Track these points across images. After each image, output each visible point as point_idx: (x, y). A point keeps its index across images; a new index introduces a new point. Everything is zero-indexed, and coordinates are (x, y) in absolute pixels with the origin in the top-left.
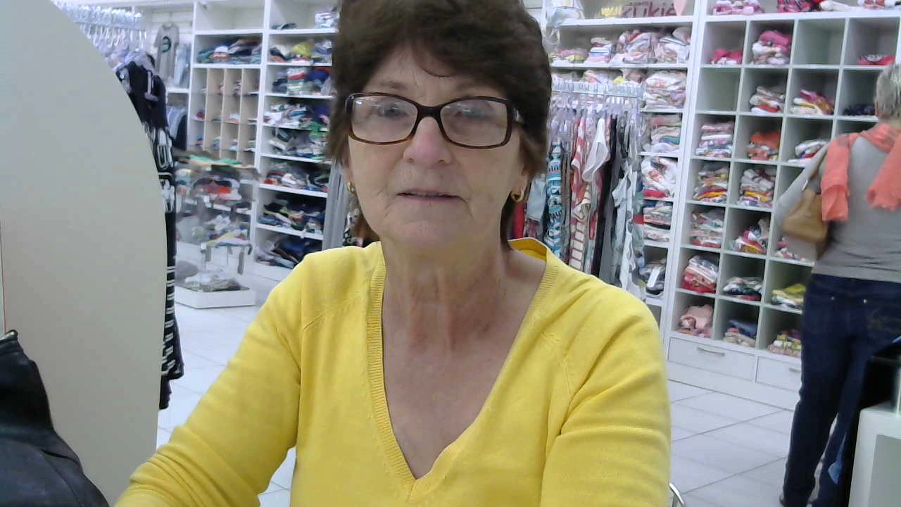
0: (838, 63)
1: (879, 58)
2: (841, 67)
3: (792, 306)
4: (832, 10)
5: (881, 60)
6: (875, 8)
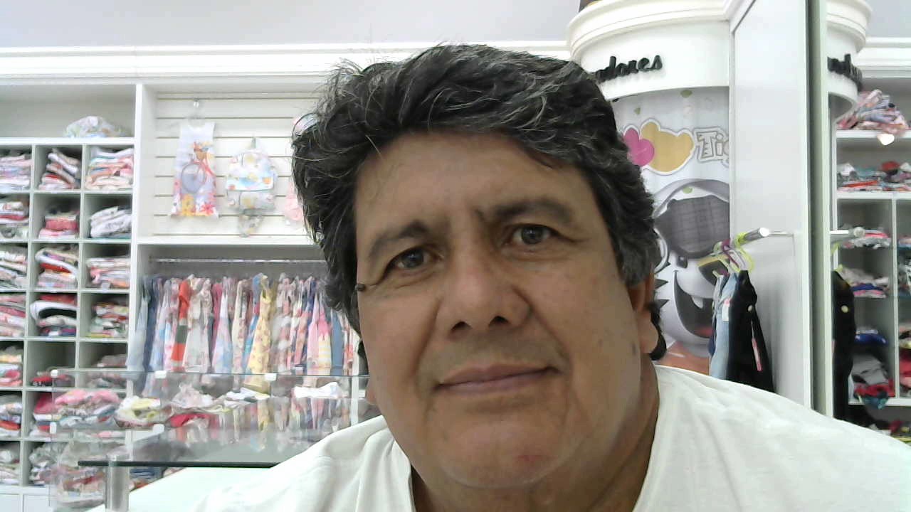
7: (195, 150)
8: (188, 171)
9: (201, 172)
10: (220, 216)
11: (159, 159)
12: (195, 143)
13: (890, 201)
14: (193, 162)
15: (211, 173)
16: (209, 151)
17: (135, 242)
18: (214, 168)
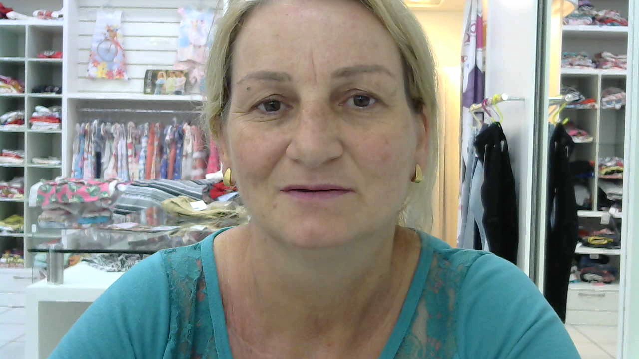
0: (24, 56)
1: (52, 54)
2: (27, 60)
3: (11, 232)
4: (15, 19)
5: (53, 55)
6: (45, 19)
7: (108, 31)
8: (104, 46)
9: (113, 46)
10: (129, 79)
11: (81, 37)
12: (108, 27)
13: (597, 76)
14: (107, 40)
15: (121, 48)
16: (119, 32)
17: (66, 96)
18: (123, 44)
